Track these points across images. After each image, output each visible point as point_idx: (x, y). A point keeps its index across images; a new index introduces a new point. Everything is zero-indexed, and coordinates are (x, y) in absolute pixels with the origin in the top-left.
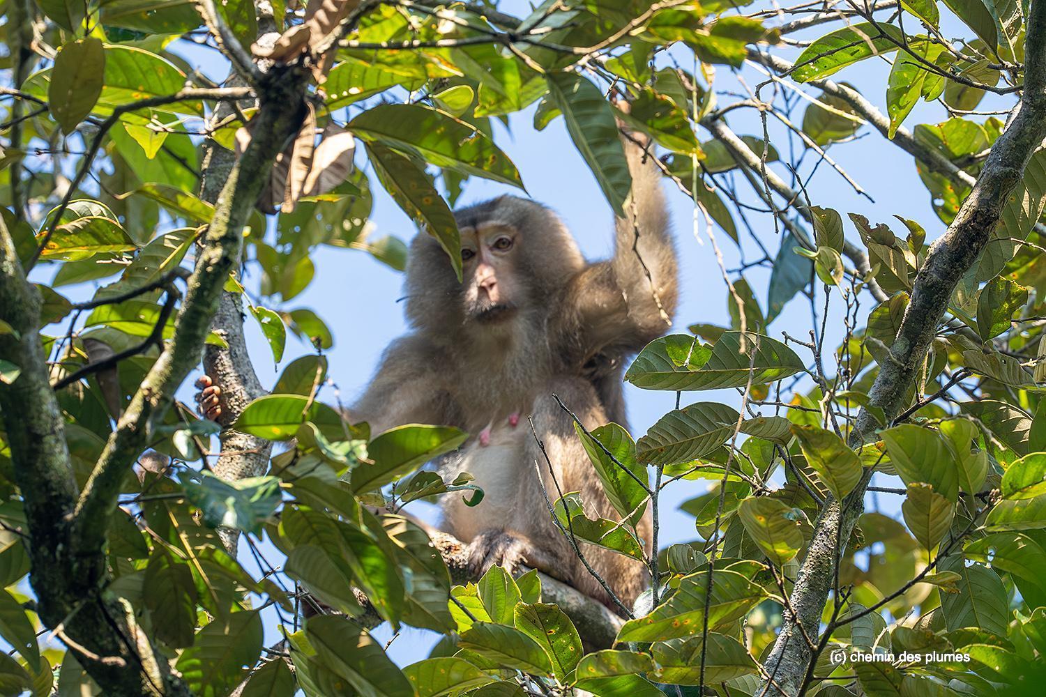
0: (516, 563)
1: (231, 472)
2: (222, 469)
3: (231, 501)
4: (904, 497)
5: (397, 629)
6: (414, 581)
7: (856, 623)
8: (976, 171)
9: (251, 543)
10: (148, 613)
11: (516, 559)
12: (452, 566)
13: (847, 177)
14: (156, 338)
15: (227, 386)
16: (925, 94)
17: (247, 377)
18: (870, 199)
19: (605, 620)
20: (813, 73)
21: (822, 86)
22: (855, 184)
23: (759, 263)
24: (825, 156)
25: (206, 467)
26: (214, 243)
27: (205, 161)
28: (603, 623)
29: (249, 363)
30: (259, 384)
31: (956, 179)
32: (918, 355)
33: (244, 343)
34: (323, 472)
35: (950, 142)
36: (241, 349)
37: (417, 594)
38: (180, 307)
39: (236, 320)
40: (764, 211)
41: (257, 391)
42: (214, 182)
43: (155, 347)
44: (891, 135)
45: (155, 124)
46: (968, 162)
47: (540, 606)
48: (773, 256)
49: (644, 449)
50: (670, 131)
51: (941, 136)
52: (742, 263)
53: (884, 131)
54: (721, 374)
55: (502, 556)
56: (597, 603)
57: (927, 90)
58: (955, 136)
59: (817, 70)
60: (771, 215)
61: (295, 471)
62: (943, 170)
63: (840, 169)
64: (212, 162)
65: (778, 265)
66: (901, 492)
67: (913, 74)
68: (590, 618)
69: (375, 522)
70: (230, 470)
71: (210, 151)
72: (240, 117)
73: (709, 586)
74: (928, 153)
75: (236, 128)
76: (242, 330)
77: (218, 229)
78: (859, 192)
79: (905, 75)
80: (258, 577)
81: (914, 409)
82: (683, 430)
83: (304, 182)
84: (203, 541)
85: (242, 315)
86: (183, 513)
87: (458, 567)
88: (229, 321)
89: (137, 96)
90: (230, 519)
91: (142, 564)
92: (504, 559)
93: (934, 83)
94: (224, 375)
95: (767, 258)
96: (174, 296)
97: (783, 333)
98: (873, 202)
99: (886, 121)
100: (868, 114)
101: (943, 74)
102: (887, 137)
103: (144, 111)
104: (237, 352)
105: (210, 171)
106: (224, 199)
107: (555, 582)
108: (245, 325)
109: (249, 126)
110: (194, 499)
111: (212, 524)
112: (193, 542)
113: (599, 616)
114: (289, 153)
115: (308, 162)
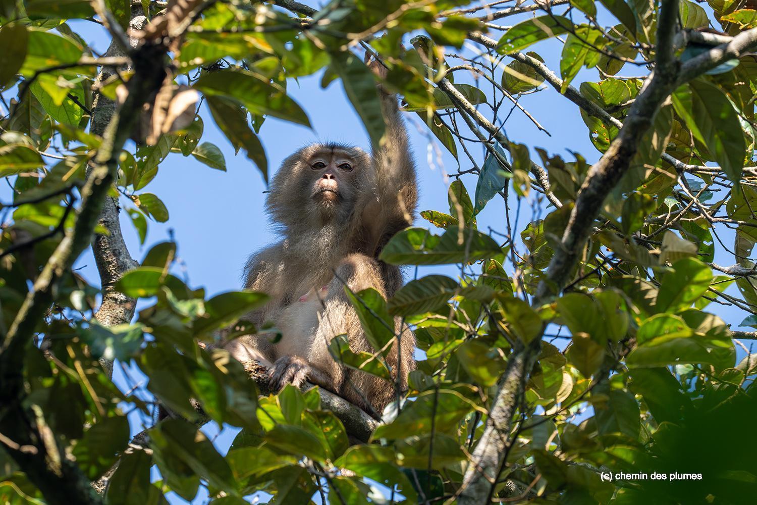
0: (303, 380)
1: (109, 316)
2: (103, 313)
3: (109, 341)
4: (569, 341)
5: (222, 429)
6: (235, 397)
7: (536, 428)
8: (620, 116)
9: (123, 370)
10: (52, 416)
11: (303, 378)
12: (259, 381)
13: (533, 118)
14: (60, 229)
15: (107, 257)
16: (587, 64)
17: (121, 251)
18: (548, 133)
19: (363, 420)
20: (510, 49)
21: (516, 56)
22: (538, 123)
23: (470, 171)
24: (517, 104)
25: (93, 316)
26: (101, 164)
27: (94, 103)
28: (362, 422)
29: (122, 241)
30: (129, 256)
31: (607, 121)
32: (580, 244)
33: (120, 227)
34: (173, 322)
35: (606, 95)
36: (117, 231)
37: (237, 405)
38: (78, 206)
39: (114, 211)
40: (475, 141)
41: (127, 260)
42: (100, 117)
43: (59, 235)
44: (563, 91)
45: (62, 82)
46: (615, 109)
47: (320, 412)
48: (480, 167)
49: (393, 306)
50: (413, 91)
51: (599, 91)
52: (458, 170)
53: (558, 87)
54: (445, 255)
55: (294, 376)
56: (358, 408)
57: (588, 61)
58: (609, 91)
59: (513, 47)
60: (481, 144)
61: (154, 320)
62: (598, 115)
63: (527, 113)
64: (99, 104)
65: (483, 174)
66: (567, 338)
67: (578, 50)
68: (353, 418)
69: (208, 356)
70: (109, 314)
71: (97, 96)
72: (120, 78)
73: (435, 402)
74: (587, 103)
75: (117, 85)
76: (118, 219)
77: (104, 155)
78: (540, 129)
79: (573, 51)
80: (128, 392)
81: (577, 281)
82: (418, 292)
83: (163, 124)
84: (90, 366)
85: (118, 208)
86: (77, 348)
87: (263, 383)
88: (109, 212)
89: (49, 63)
90: (109, 353)
91: (48, 382)
92: (295, 378)
93: (593, 56)
94: (106, 249)
95: (476, 168)
96: (73, 199)
97: (489, 227)
98: (550, 136)
99: (560, 81)
100: (547, 76)
101: (599, 51)
102: (559, 91)
103: (55, 73)
104: (115, 234)
105: (98, 109)
106: (109, 133)
107: (330, 394)
108: (120, 215)
109: (127, 85)
110: (85, 338)
111: (97, 355)
112: (85, 367)
113: (359, 417)
114: (153, 103)
115: (166, 110)
